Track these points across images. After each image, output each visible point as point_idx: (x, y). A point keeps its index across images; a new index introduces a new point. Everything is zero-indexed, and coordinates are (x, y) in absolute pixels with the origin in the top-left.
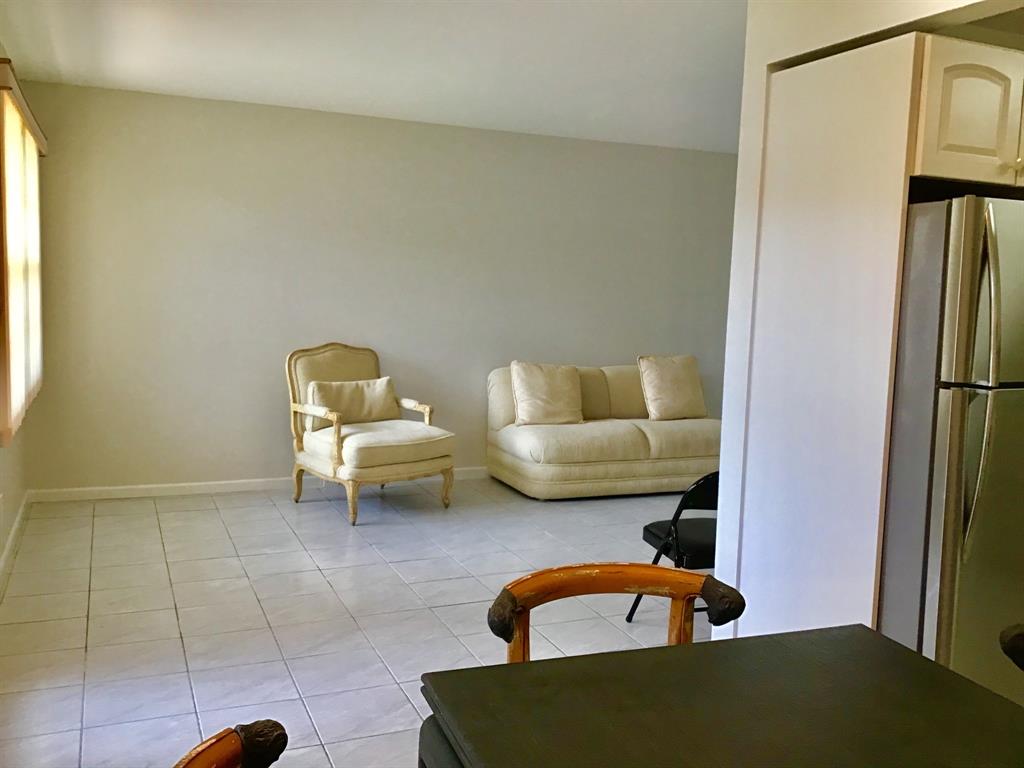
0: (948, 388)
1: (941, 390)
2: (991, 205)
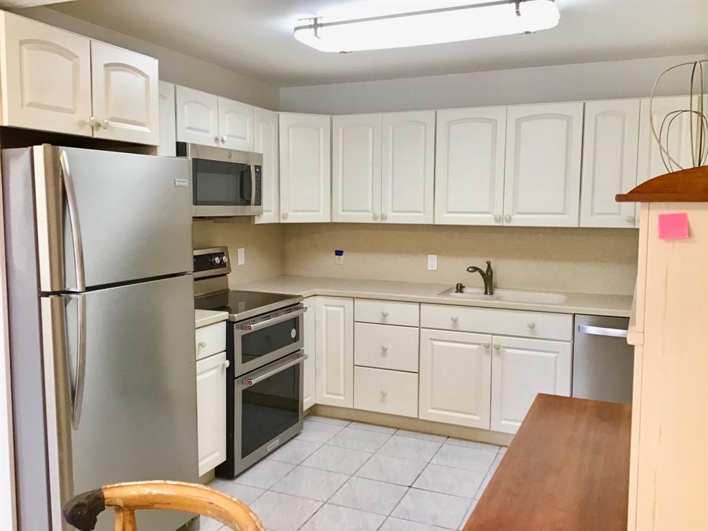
0: (48, 296)
1: (42, 298)
2: (65, 153)
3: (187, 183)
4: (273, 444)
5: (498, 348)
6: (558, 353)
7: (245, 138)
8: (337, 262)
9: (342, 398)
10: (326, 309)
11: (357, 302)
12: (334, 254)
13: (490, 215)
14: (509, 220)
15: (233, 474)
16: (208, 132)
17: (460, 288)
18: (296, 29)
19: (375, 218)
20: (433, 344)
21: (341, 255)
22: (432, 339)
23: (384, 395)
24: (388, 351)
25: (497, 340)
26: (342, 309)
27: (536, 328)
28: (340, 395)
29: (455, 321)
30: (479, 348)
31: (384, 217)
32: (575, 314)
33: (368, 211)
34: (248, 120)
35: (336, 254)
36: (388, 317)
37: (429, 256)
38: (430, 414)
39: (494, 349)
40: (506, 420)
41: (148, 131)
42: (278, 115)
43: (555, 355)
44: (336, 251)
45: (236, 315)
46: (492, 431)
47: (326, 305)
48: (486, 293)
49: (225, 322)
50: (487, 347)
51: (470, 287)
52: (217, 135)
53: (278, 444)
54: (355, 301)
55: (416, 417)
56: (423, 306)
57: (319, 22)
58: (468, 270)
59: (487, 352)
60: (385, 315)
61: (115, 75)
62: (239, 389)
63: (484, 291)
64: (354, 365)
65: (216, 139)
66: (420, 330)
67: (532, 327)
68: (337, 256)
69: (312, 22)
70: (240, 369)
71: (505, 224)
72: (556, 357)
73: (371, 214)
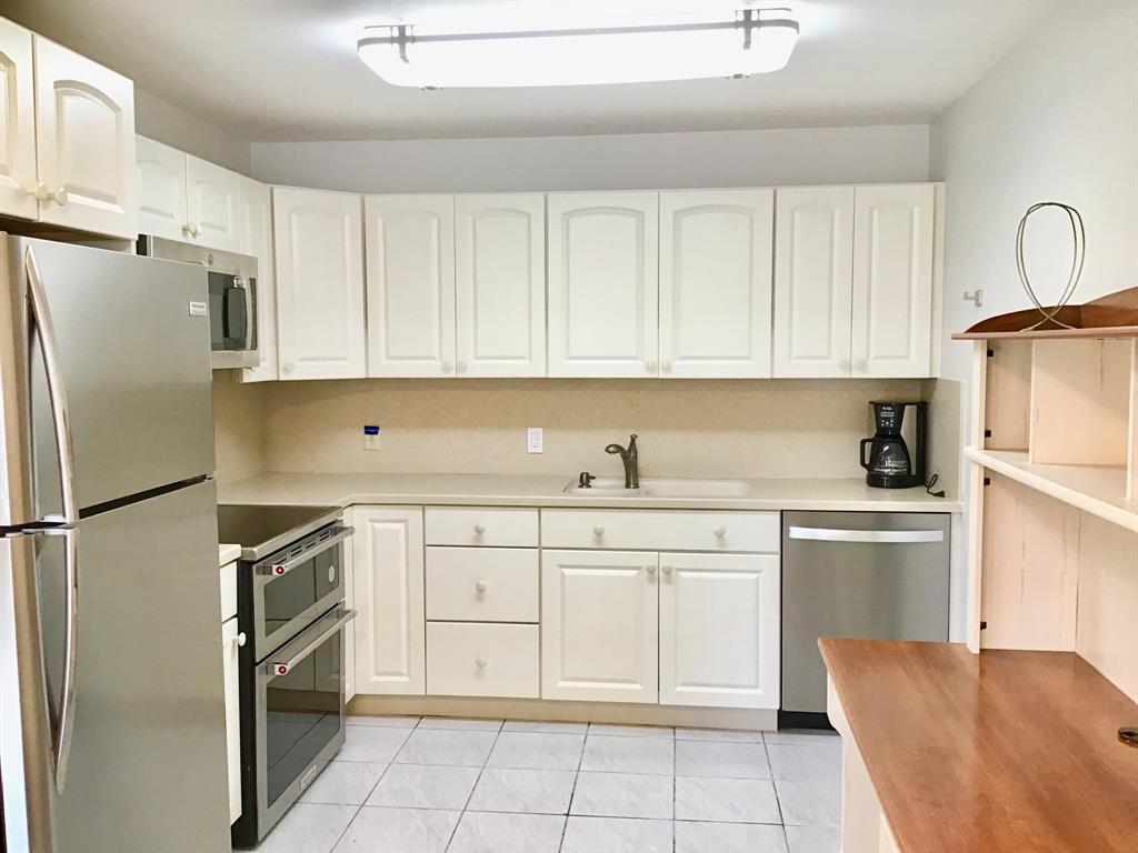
2: (31, 247)
3: (205, 309)
4: (310, 772)
5: (668, 572)
6: (760, 571)
7: (225, 229)
8: (368, 446)
9: (406, 679)
10: (373, 528)
11: (430, 512)
12: (363, 431)
13: (638, 362)
14: (668, 368)
15: (257, 838)
16: (172, 217)
17: (585, 480)
18: (362, 43)
19: (446, 368)
20: (562, 573)
21: (376, 433)
22: (562, 566)
23: (480, 665)
24: (487, 592)
25: (667, 560)
26: (402, 525)
27: (725, 536)
28: (401, 674)
29: (599, 533)
30: (637, 575)
31: (459, 367)
32: (782, 511)
33: (433, 358)
34: (229, 197)
35: (367, 433)
36: (485, 534)
37: (530, 430)
38: (561, 688)
39: (661, 573)
40: (684, 685)
41: (121, 211)
42: (272, 190)
43: (754, 576)
44: (366, 428)
45: (255, 549)
46: (663, 706)
47: (371, 521)
48: (628, 486)
49: (235, 563)
50: (651, 571)
51: (601, 477)
52: (185, 224)
53: (315, 774)
54: (427, 512)
55: (537, 696)
56: (544, 513)
57: (408, 33)
58: (607, 450)
59: (651, 580)
60: (479, 531)
61: (70, 102)
62: (262, 682)
63: (624, 483)
64: (426, 621)
65: (185, 230)
66: (540, 552)
67: (720, 535)
68: (369, 436)
69: (396, 33)
70: (263, 646)
71: (662, 376)
72: (758, 578)
73: (439, 363)
